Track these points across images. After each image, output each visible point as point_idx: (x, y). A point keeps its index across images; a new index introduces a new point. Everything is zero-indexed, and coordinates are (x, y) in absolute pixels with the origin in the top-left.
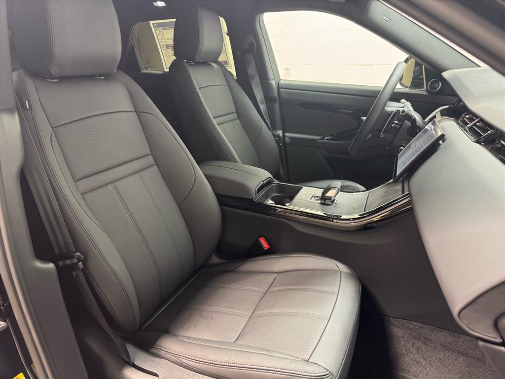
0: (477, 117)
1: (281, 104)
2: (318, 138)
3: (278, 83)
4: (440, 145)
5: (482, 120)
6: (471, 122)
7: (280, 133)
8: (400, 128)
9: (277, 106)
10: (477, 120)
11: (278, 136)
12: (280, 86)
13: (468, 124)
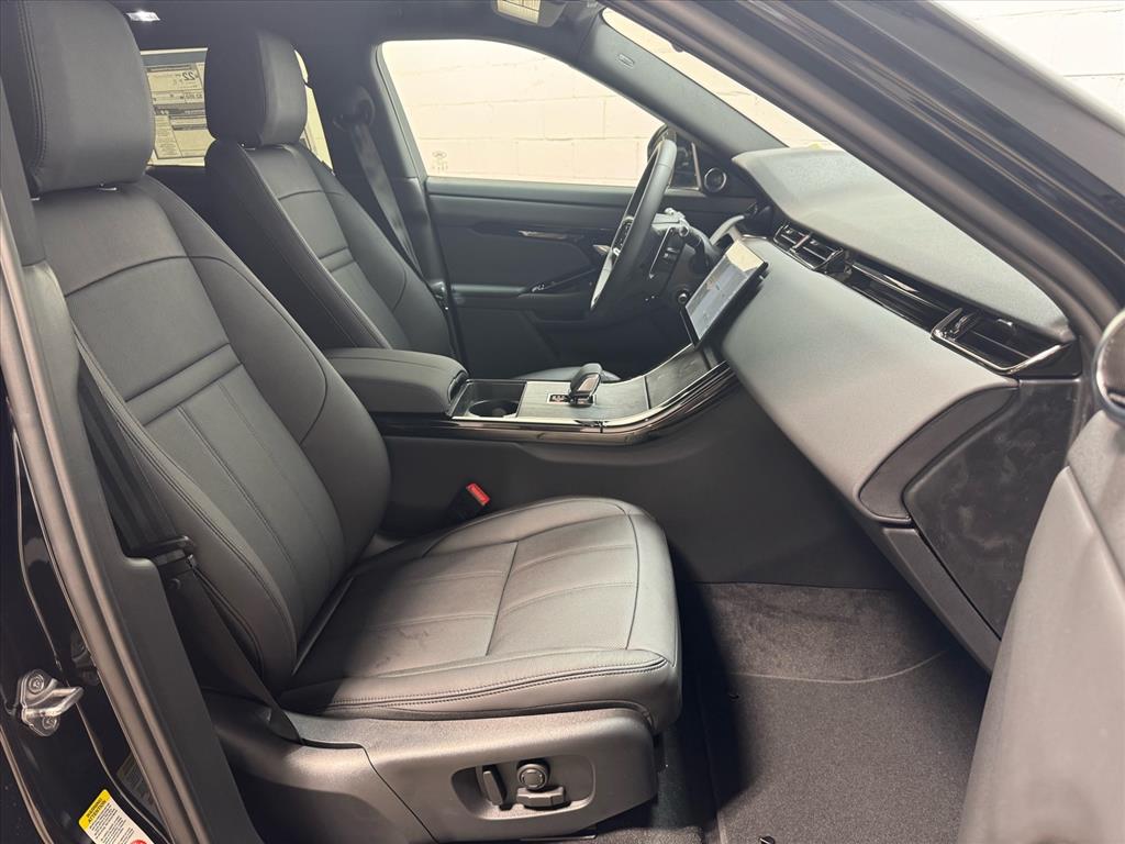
0: (806, 230)
1: (434, 226)
2: (519, 290)
3: (425, 184)
4: (761, 281)
5: (816, 235)
6: (798, 241)
7: (440, 284)
8: (677, 260)
9: (428, 231)
10: (807, 237)
11: (440, 293)
12: (429, 190)
13: (793, 245)
